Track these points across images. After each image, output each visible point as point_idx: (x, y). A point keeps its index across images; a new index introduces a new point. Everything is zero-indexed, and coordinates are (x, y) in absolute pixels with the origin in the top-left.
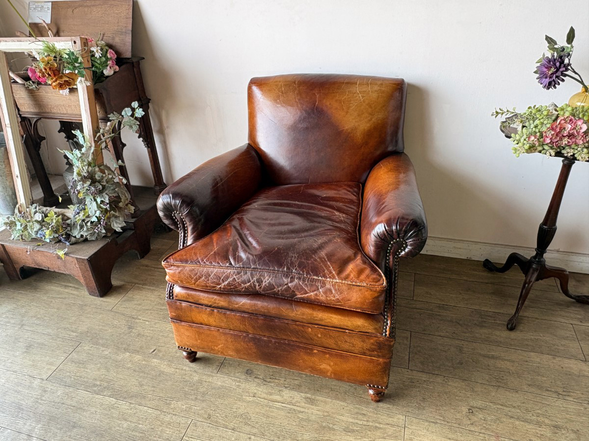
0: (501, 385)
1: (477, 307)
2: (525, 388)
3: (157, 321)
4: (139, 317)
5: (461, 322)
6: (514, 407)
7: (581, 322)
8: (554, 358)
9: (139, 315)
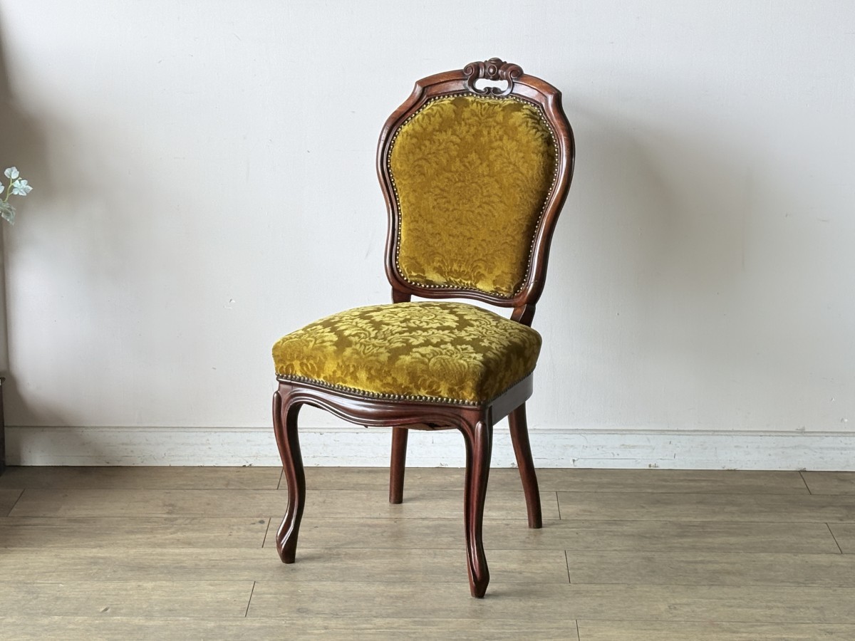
0: (716, 583)
1: (673, 519)
2: (751, 583)
3: (79, 582)
4: (38, 581)
5: (647, 535)
6: (735, 599)
7: (841, 520)
8: (796, 556)
9: (36, 580)
